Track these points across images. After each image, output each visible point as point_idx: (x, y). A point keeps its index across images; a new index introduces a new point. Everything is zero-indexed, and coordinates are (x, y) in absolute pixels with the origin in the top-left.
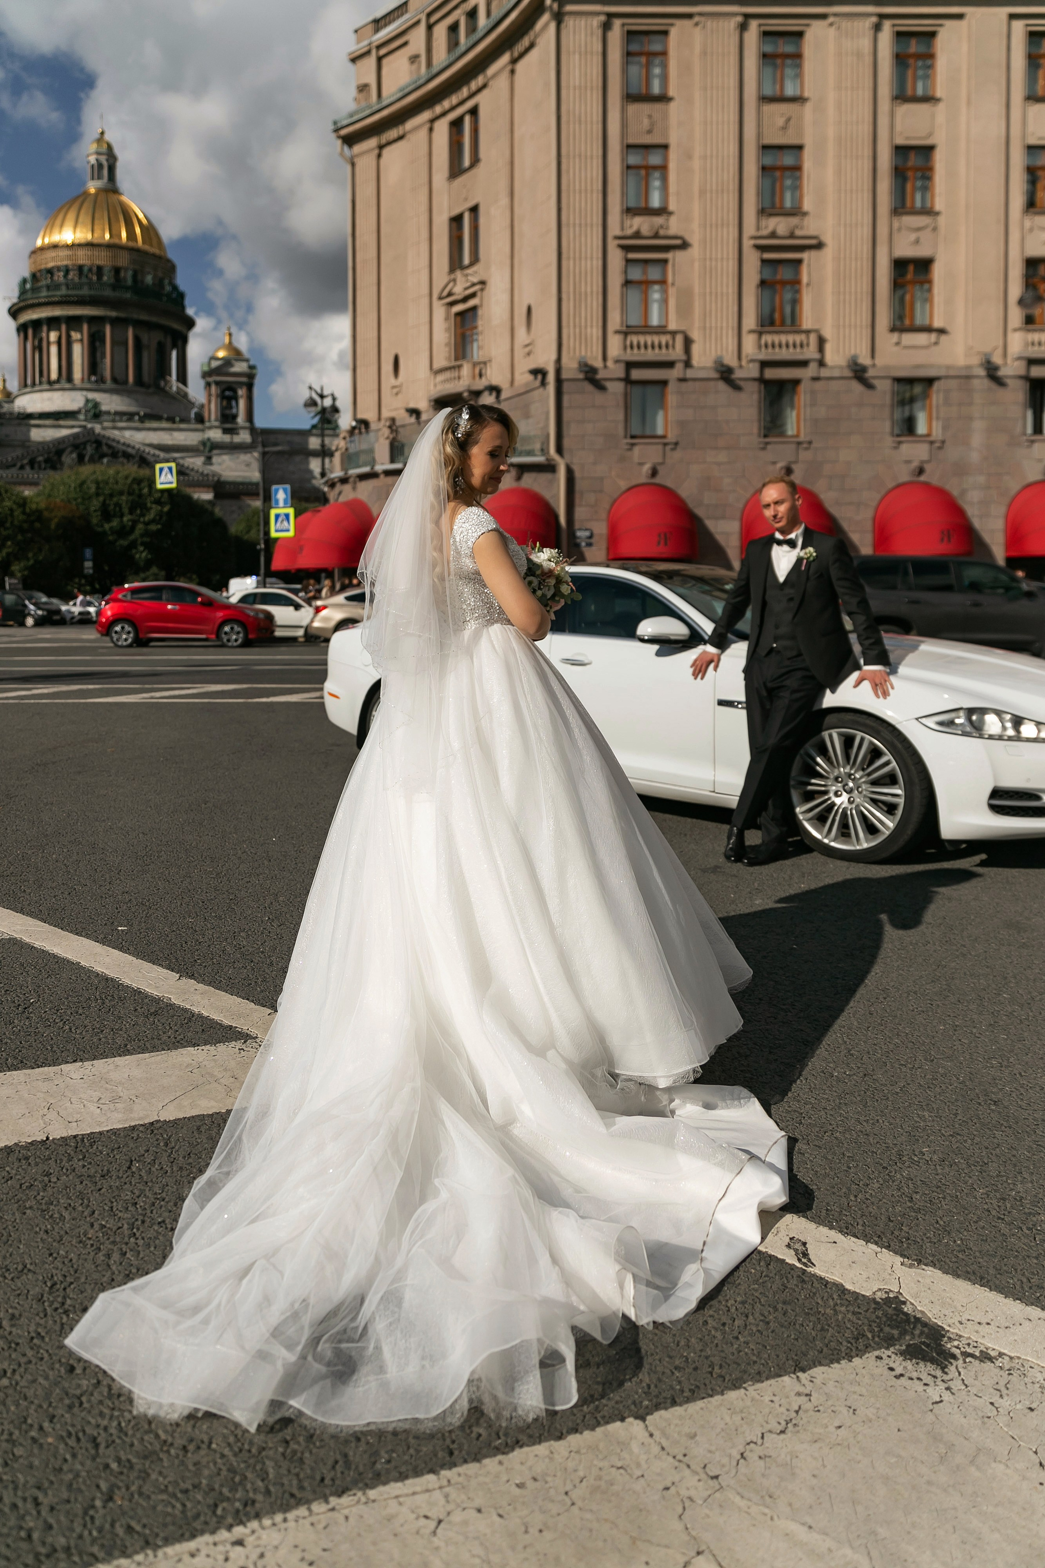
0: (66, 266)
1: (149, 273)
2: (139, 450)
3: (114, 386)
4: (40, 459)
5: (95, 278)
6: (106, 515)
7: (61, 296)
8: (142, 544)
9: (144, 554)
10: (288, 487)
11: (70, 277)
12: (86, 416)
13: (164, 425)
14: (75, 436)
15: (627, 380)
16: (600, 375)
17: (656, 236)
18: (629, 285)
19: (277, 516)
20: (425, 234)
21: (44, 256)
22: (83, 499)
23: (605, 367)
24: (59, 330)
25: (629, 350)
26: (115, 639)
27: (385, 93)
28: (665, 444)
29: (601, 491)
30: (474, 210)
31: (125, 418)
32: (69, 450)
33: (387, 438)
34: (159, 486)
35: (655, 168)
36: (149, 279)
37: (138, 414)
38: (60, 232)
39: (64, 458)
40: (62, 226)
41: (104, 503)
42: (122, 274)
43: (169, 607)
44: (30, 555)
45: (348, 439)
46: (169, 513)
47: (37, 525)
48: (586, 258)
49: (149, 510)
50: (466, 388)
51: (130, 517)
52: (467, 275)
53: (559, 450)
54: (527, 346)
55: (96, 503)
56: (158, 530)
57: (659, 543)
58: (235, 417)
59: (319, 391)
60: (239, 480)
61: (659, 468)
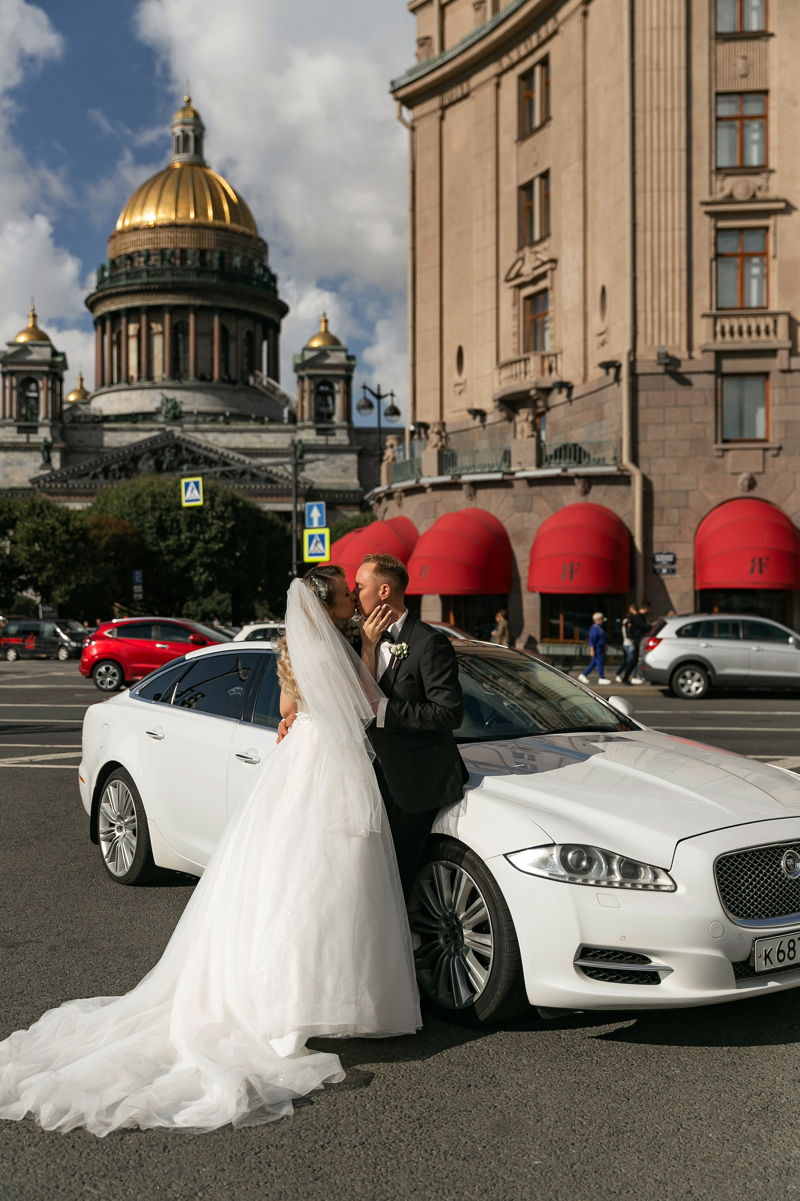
0: (147, 250)
1: (237, 255)
2: (222, 454)
3: (198, 383)
4: (115, 466)
5: (178, 262)
6: (162, 532)
7: (141, 284)
8: (202, 565)
9: (204, 577)
10: (323, 503)
11: (152, 261)
12: (166, 417)
13: (252, 426)
14: (153, 440)
15: (718, 373)
16: (684, 368)
17: (753, 199)
18: (720, 260)
19: (311, 537)
20: (491, 207)
21: (123, 241)
22: (138, 514)
23: (691, 357)
24: (139, 322)
25: (719, 337)
26: (99, 682)
27: (448, 45)
28: (765, 450)
29: (686, 507)
30: (545, 176)
31: (208, 419)
32: (146, 456)
33: (436, 446)
34: (185, 504)
35: (752, 118)
36: (237, 261)
37: (223, 414)
38: (141, 213)
39: (140, 466)
40: (143, 206)
41: (160, 520)
42: (208, 257)
43: (158, 646)
44: (73, 578)
45: (396, 447)
46: (232, 530)
47: (81, 545)
48: (666, 230)
49: (209, 526)
50: (533, 385)
51: (188, 534)
52: (536, 253)
53: (635, 458)
54: (601, 334)
55: (151, 519)
56: (219, 549)
57: (752, 571)
58: (330, 415)
59: (376, 391)
60: (335, 487)
61: (757, 478)
